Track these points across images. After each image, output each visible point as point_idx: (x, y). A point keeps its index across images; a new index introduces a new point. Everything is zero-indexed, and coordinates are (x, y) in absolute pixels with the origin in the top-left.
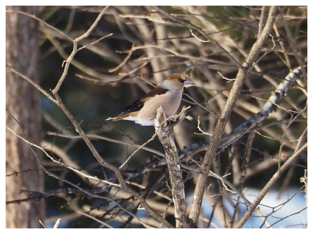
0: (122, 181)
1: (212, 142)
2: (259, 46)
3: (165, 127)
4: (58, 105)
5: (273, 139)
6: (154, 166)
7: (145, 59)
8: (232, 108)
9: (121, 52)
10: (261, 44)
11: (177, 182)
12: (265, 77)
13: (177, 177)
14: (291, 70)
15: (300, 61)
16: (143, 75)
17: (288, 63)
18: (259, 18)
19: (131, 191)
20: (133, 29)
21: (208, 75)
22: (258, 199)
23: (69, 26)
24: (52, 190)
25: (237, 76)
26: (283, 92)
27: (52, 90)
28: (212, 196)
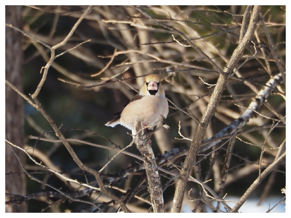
0: (102, 184)
1: (192, 146)
2: (240, 51)
3: (142, 136)
4: (37, 109)
5: (254, 145)
6: (135, 170)
7: (127, 63)
8: (212, 113)
9: (103, 57)
10: (242, 50)
11: (155, 187)
12: (246, 82)
13: (155, 183)
14: (271, 76)
15: (280, 67)
16: (125, 79)
17: (268, 70)
18: (240, 25)
19: (110, 195)
20: (116, 34)
21: (191, 81)
22: (238, 205)
23: (53, 31)
24: (33, 194)
25: (218, 81)
26: (264, 98)
27: (31, 95)
28: (192, 201)
